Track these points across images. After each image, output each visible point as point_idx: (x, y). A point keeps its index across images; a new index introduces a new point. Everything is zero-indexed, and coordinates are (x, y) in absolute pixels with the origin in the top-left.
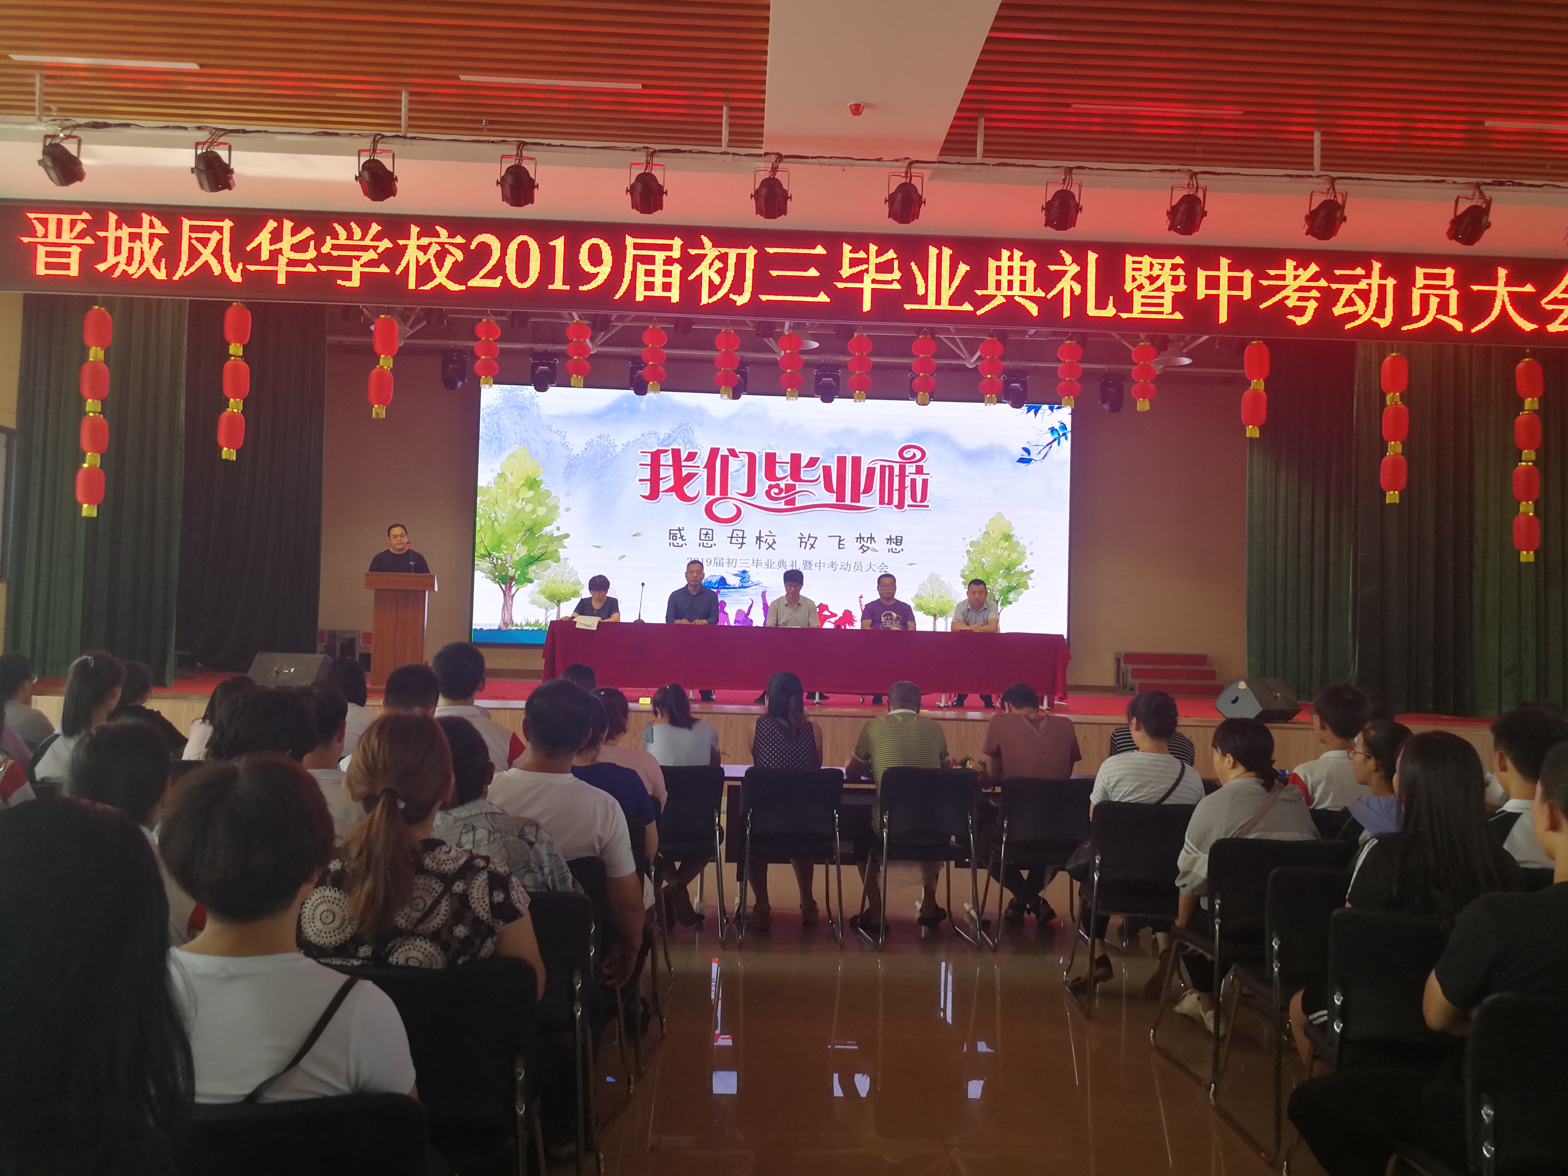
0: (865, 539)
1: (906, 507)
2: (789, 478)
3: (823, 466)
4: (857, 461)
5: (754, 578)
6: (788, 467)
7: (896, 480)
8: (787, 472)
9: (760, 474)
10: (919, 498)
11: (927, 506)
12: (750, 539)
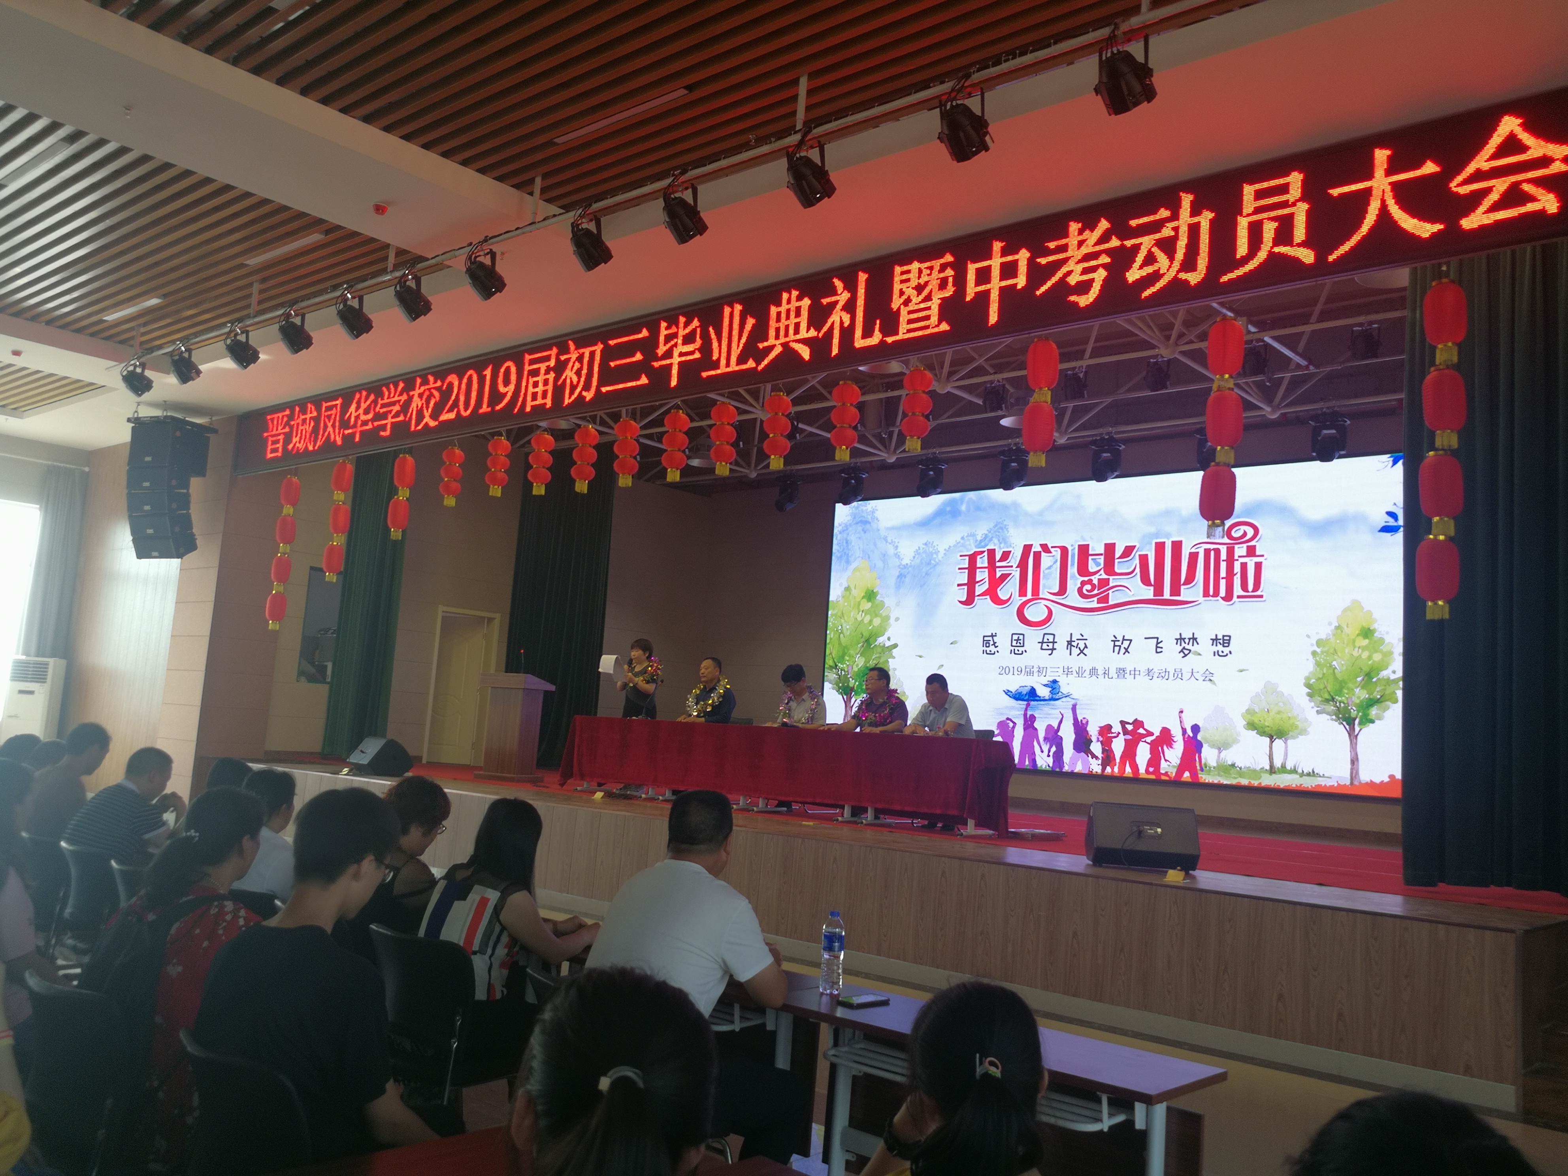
0: (1187, 641)
1: (1235, 598)
2: (1102, 572)
3: (1140, 556)
4: (1177, 546)
5: (1064, 689)
6: (1101, 560)
7: (1223, 565)
8: (1100, 565)
9: (1073, 570)
10: (1251, 587)
11: (1261, 596)
12: (1061, 645)
